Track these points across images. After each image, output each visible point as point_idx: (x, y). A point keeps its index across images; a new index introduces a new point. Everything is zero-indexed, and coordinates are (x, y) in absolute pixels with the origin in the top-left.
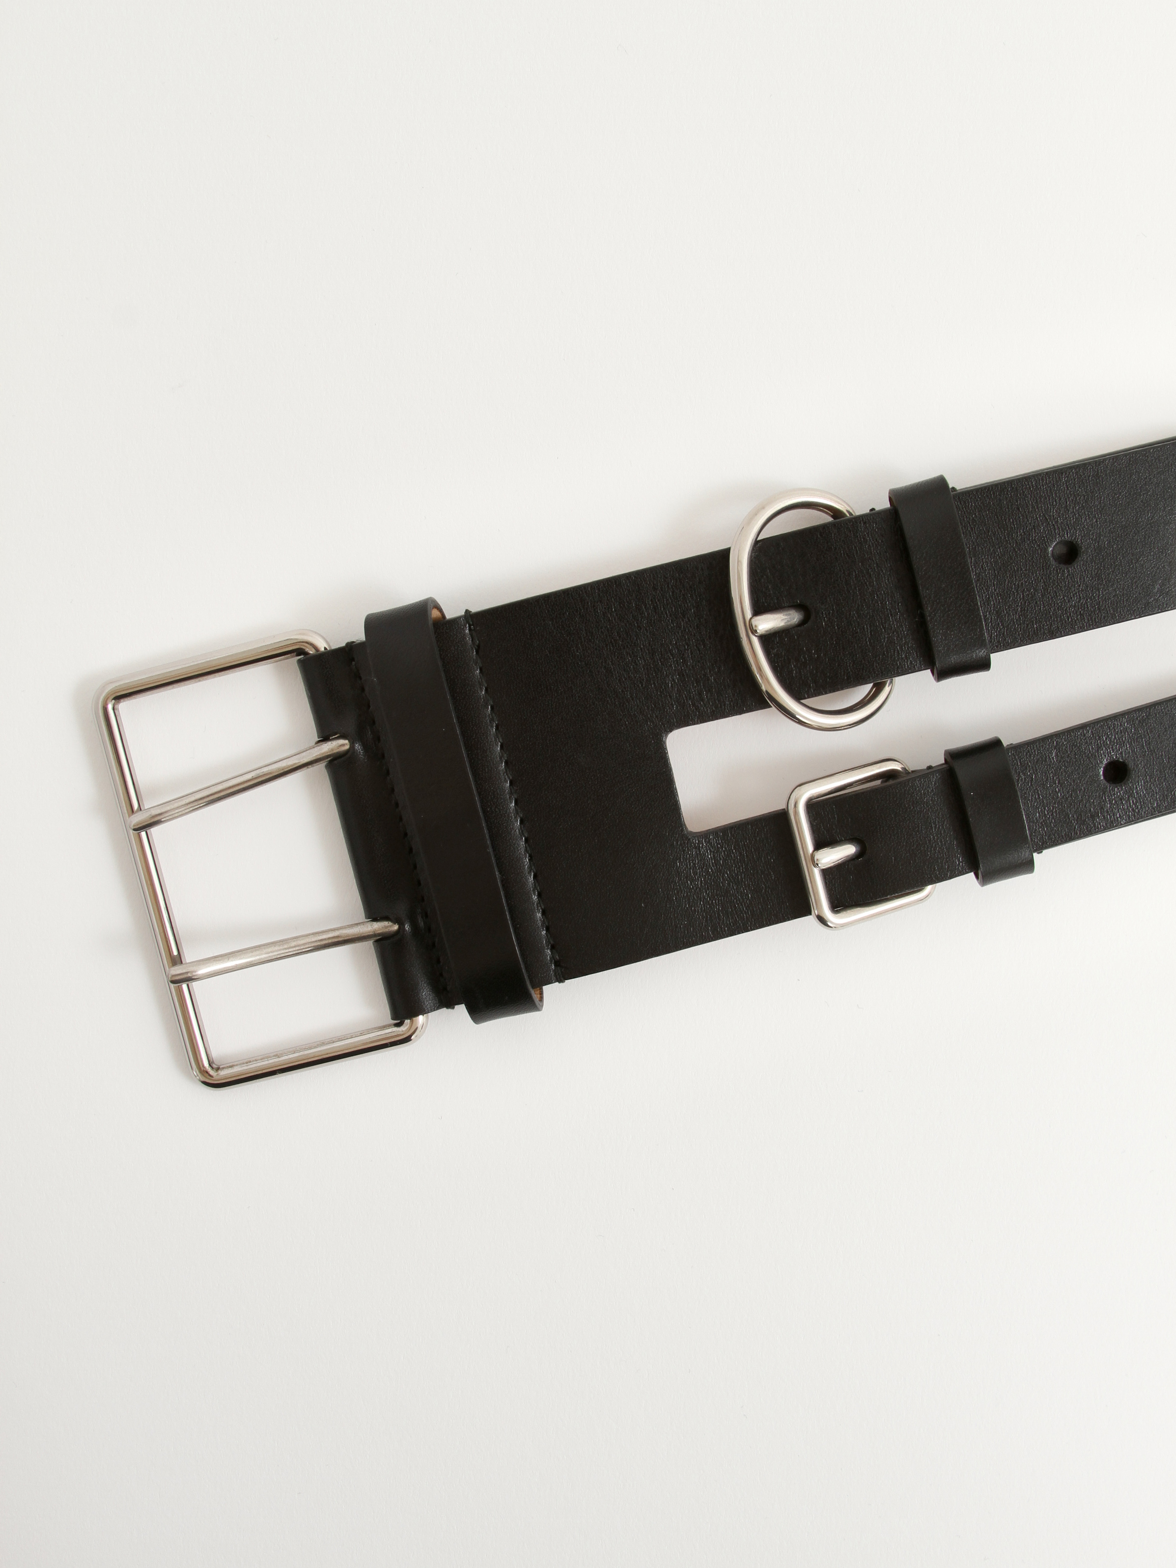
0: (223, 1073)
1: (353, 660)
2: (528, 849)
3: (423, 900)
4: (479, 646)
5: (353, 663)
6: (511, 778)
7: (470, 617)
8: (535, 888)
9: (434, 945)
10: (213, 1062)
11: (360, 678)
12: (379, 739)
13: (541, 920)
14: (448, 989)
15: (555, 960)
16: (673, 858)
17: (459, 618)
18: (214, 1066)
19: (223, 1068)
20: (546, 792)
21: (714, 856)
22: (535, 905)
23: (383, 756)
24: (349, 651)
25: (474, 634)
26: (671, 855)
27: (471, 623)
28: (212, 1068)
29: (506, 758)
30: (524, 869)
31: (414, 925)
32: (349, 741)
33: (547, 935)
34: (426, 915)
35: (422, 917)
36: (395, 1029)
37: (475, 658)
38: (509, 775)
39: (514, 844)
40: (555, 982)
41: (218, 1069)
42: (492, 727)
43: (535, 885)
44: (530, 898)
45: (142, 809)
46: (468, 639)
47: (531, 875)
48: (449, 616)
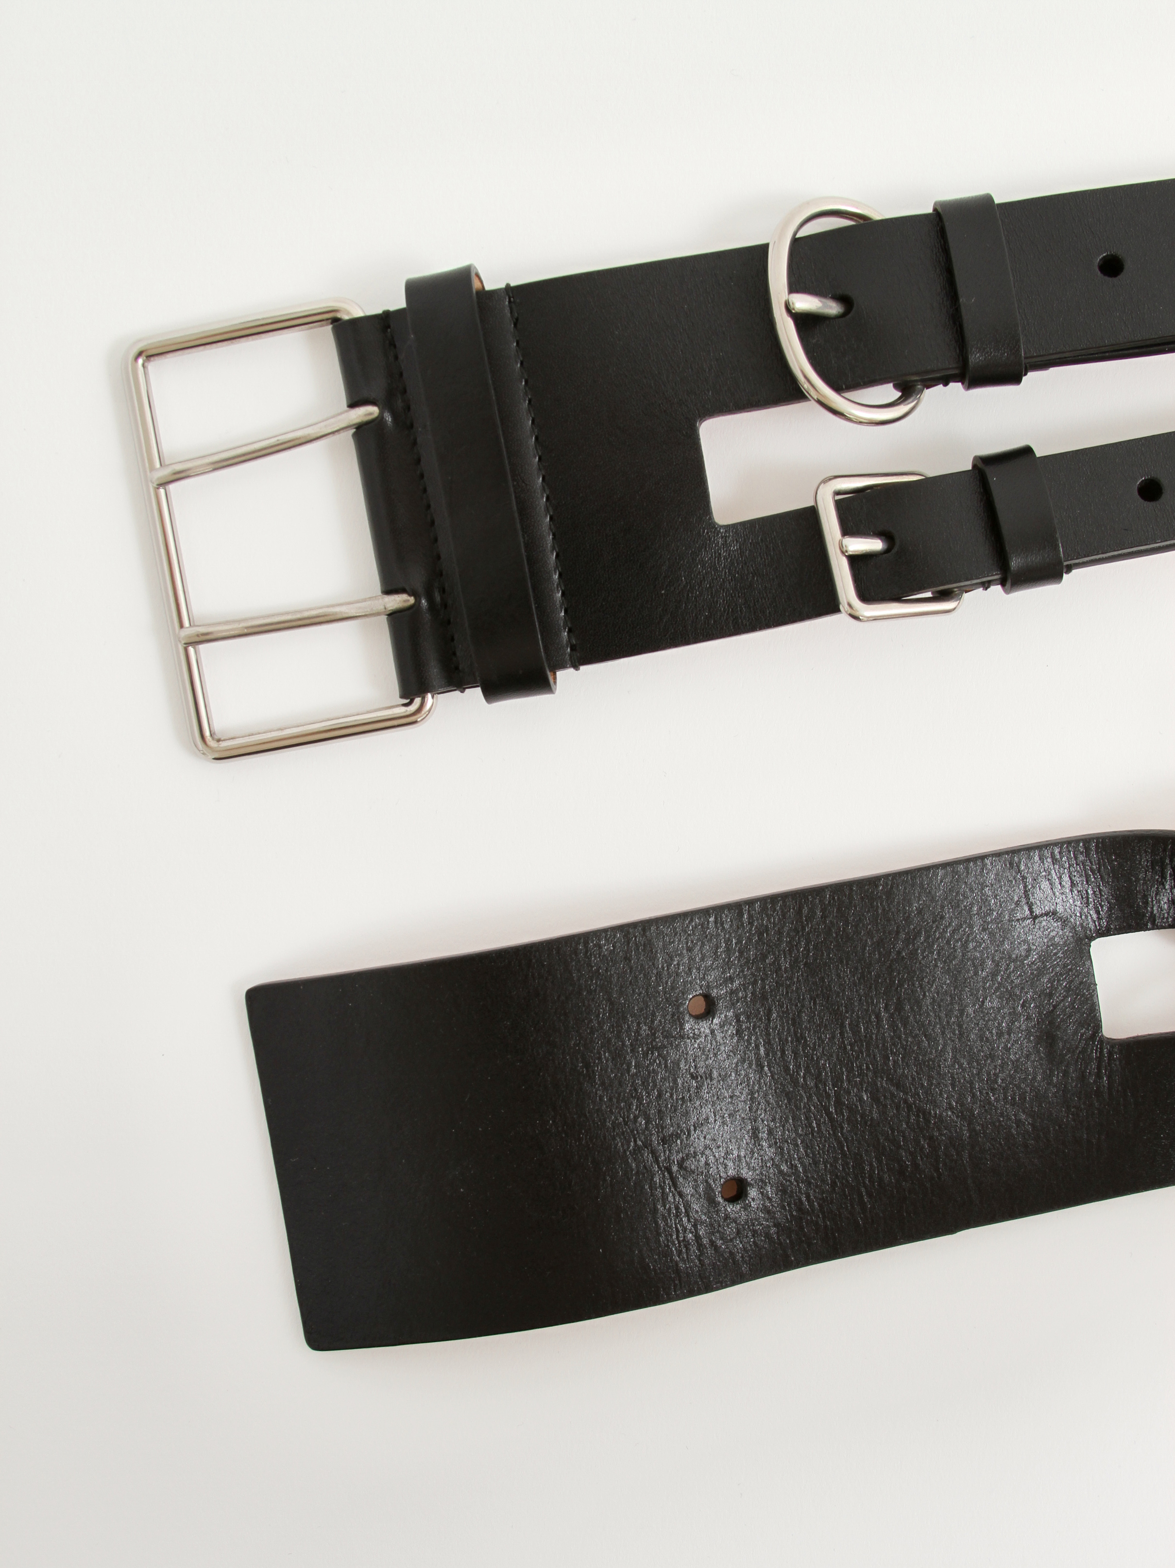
0: (224, 744)
1: (389, 327)
2: (552, 527)
3: (441, 575)
4: (517, 319)
5: (389, 330)
6: (540, 454)
7: (510, 290)
8: (556, 568)
9: (449, 622)
10: (214, 733)
11: (395, 346)
12: (409, 408)
13: (560, 601)
14: (460, 668)
15: (571, 644)
16: (699, 546)
17: (500, 290)
18: (216, 737)
19: (224, 740)
20: (575, 471)
21: (740, 547)
22: (555, 586)
23: (412, 426)
24: (385, 320)
25: (513, 306)
26: (697, 543)
27: (511, 295)
28: (213, 739)
29: (536, 434)
30: (547, 547)
31: (430, 600)
32: (379, 408)
33: (565, 618)
34: (443, 591)
35: (439, 592)
36: (404, 709)
37: (512, 330)
38: (539, 451)
39: (539, 521)
40: (570, 667)
41: (219, 740)
42: (525, 401)
43: (557, 565)
44: (551, 577)
45: (163, 465)
46: (507, 311)
47: (553, 554)
48: (488, 287)
